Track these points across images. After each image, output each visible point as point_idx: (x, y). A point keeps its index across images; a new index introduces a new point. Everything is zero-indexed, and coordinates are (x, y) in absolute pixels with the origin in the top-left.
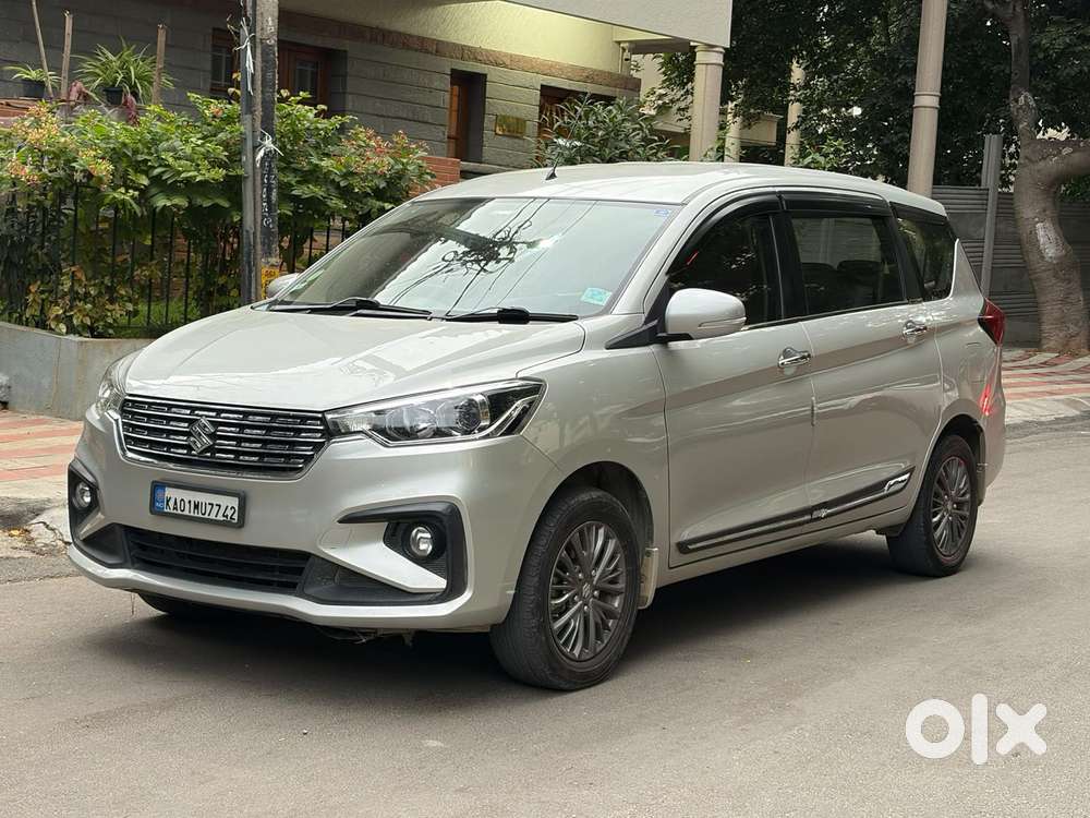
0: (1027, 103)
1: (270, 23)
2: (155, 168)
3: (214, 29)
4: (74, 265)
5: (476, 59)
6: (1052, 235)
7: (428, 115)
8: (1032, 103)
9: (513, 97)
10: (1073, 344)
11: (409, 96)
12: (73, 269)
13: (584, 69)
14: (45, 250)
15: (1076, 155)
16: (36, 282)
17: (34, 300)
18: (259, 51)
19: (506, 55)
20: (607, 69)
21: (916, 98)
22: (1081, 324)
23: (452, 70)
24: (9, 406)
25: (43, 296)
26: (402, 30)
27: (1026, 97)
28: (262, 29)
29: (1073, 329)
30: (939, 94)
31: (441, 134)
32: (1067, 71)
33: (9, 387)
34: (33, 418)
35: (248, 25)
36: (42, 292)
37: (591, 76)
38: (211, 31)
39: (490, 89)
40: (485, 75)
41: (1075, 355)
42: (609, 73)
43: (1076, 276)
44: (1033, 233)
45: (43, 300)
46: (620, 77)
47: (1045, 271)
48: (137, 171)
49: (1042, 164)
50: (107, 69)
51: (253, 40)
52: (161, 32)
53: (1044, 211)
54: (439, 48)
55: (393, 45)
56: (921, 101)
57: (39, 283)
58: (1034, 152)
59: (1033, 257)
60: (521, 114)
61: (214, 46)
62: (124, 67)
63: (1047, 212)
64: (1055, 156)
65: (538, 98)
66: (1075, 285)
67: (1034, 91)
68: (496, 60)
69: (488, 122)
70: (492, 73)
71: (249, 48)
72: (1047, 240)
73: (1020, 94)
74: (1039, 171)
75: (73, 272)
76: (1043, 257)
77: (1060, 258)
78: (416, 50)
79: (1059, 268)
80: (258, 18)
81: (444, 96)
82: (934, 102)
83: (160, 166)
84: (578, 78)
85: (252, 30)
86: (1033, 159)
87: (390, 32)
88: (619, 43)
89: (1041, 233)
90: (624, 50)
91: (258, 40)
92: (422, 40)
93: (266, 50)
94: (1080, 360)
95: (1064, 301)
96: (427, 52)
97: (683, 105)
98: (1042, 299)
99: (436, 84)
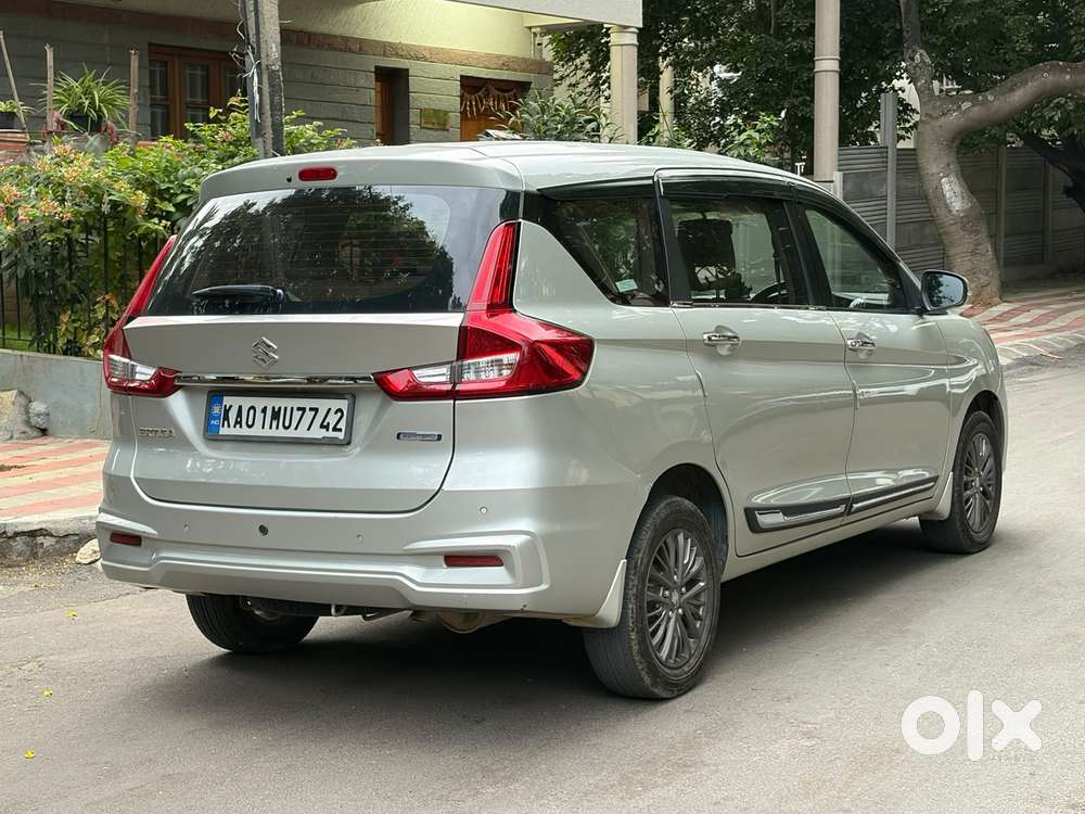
0: (923, 61)
1: (274, 49)
2: (177, 195)
3: (150, 44)
4: (107, 293)
5: (397, 55)
6: (957, 189)
7: (356, 114)
8: (928, 60)
9: (435, 90)
10: (985, 295)
11: (337, 97)
12: (107, 297)
13: (499, 57)
14: (73, 281)
15: (976, 109)
16: (65, 312)
17: (67, 329)
18: (265, 77)
19: (425, 48)
20: (520, 55)
21: (817, 63)
22: (991, 274)
23: (376, 67)
24: (50, 431)
25: (75, 325)
26: (326, 31)
27: (921, 55)
28: (268, 56)
29: (984, 279)
30: (838, 57)
31: (370, 132)
32: (957, 24)
33: (48, 415)
34: (78, 442)
35: (253, 53)
36: (74, 321)
37: (506, 64)
38: (147, 47)
39: (413, 84)
40: (407, 70)
41: (989, 305)
42: (524, 59)
43: (983, 227)
44: (939, 188)
45: (76, 328)
46: (534, 62)
47: (952, 224)
48: (163, 199)
49: (943, 119)
50: (70, 95)
51: (259, 65)
52: (133, 57)
53: (949, 165)
54: (362, 47)
55: (319, 46)
56: (821, 65)
57: (69, 312)
58: (934, 108)
59: (941, 212)
60: (443, 106)
61: (150, 61)
62: (87, 92)
63: (951, 167)
64: (954, 111)
65: (459, 88)
66: (983, 235)
67: (929, 47)
68: (417, 55)
69: (414, 117)
70: (414, 68)
71: (255, 75)
72: (953, 194)
73: (914, 52)
74: (940, 126)
75: (108, 301)
76: (950, 211)
77: (964, 211)
78: (341, 50)
79: (966, 221)
80: (263, 45)
81: (370, 93)
82: (835, 65)
83: (182, 192)
84: (494, 66)
85: (258, 57)
86: (935, 115)
87: (315, 34)
88: (530, 28)
89: (946, 187)
90: (535, 34)
91: (263, 67)
92: (346, 40)
93: (272, 75)
94: (994, 308)
95: (973, 253)
96: (351, 51)
97: (573, 80)
98: (952, 252)
99: (362, 82)
